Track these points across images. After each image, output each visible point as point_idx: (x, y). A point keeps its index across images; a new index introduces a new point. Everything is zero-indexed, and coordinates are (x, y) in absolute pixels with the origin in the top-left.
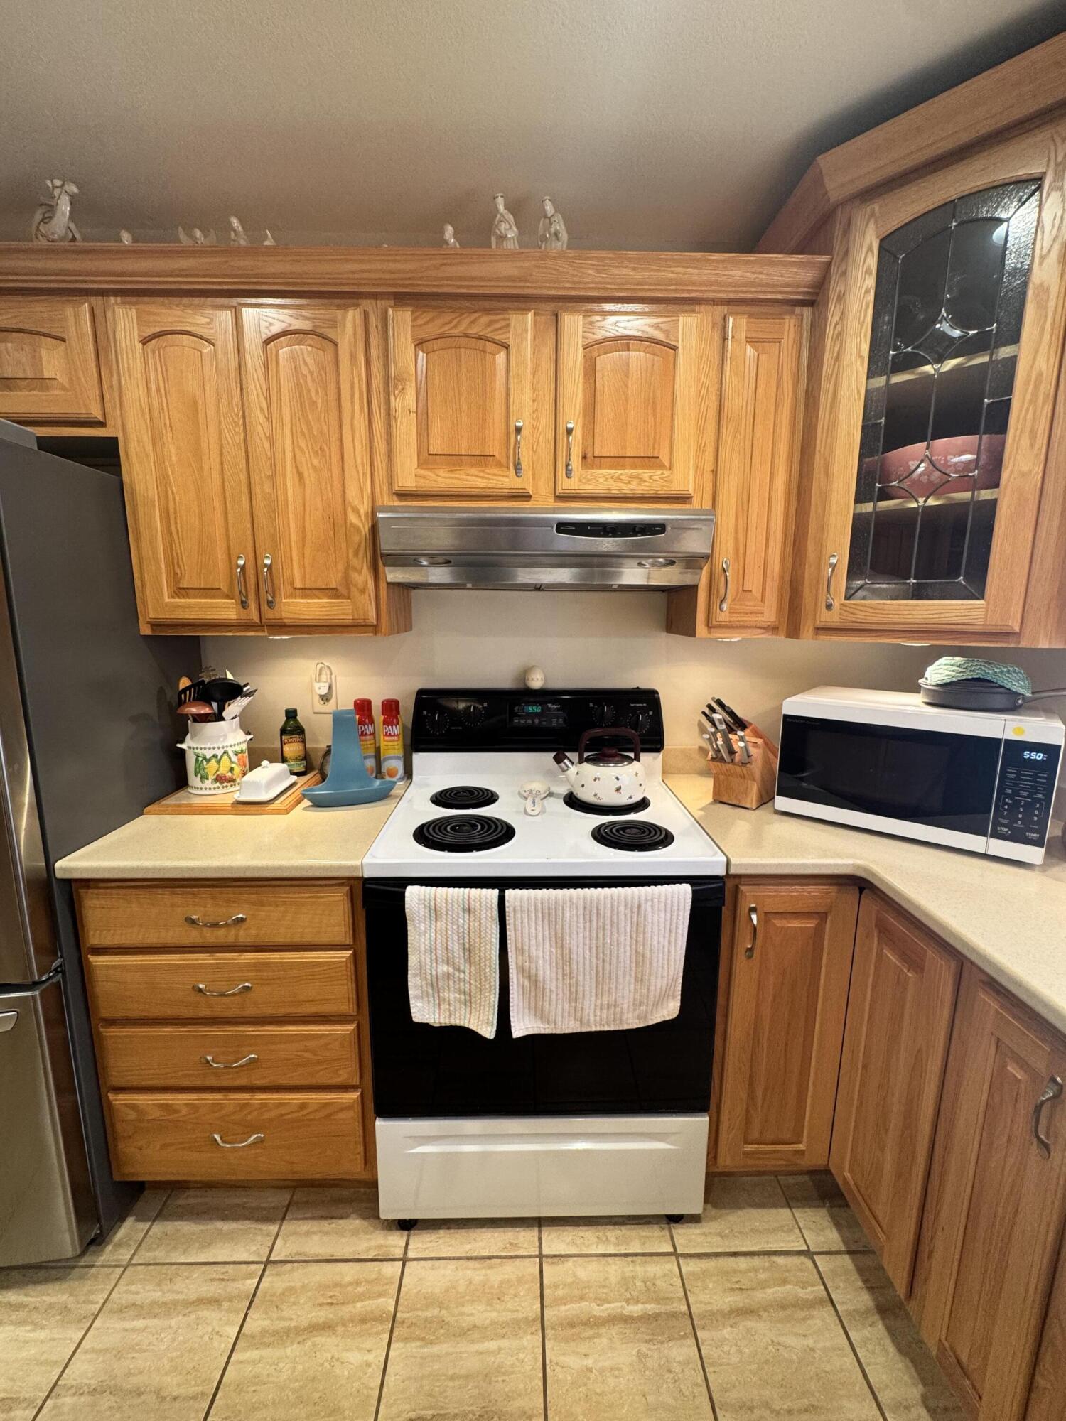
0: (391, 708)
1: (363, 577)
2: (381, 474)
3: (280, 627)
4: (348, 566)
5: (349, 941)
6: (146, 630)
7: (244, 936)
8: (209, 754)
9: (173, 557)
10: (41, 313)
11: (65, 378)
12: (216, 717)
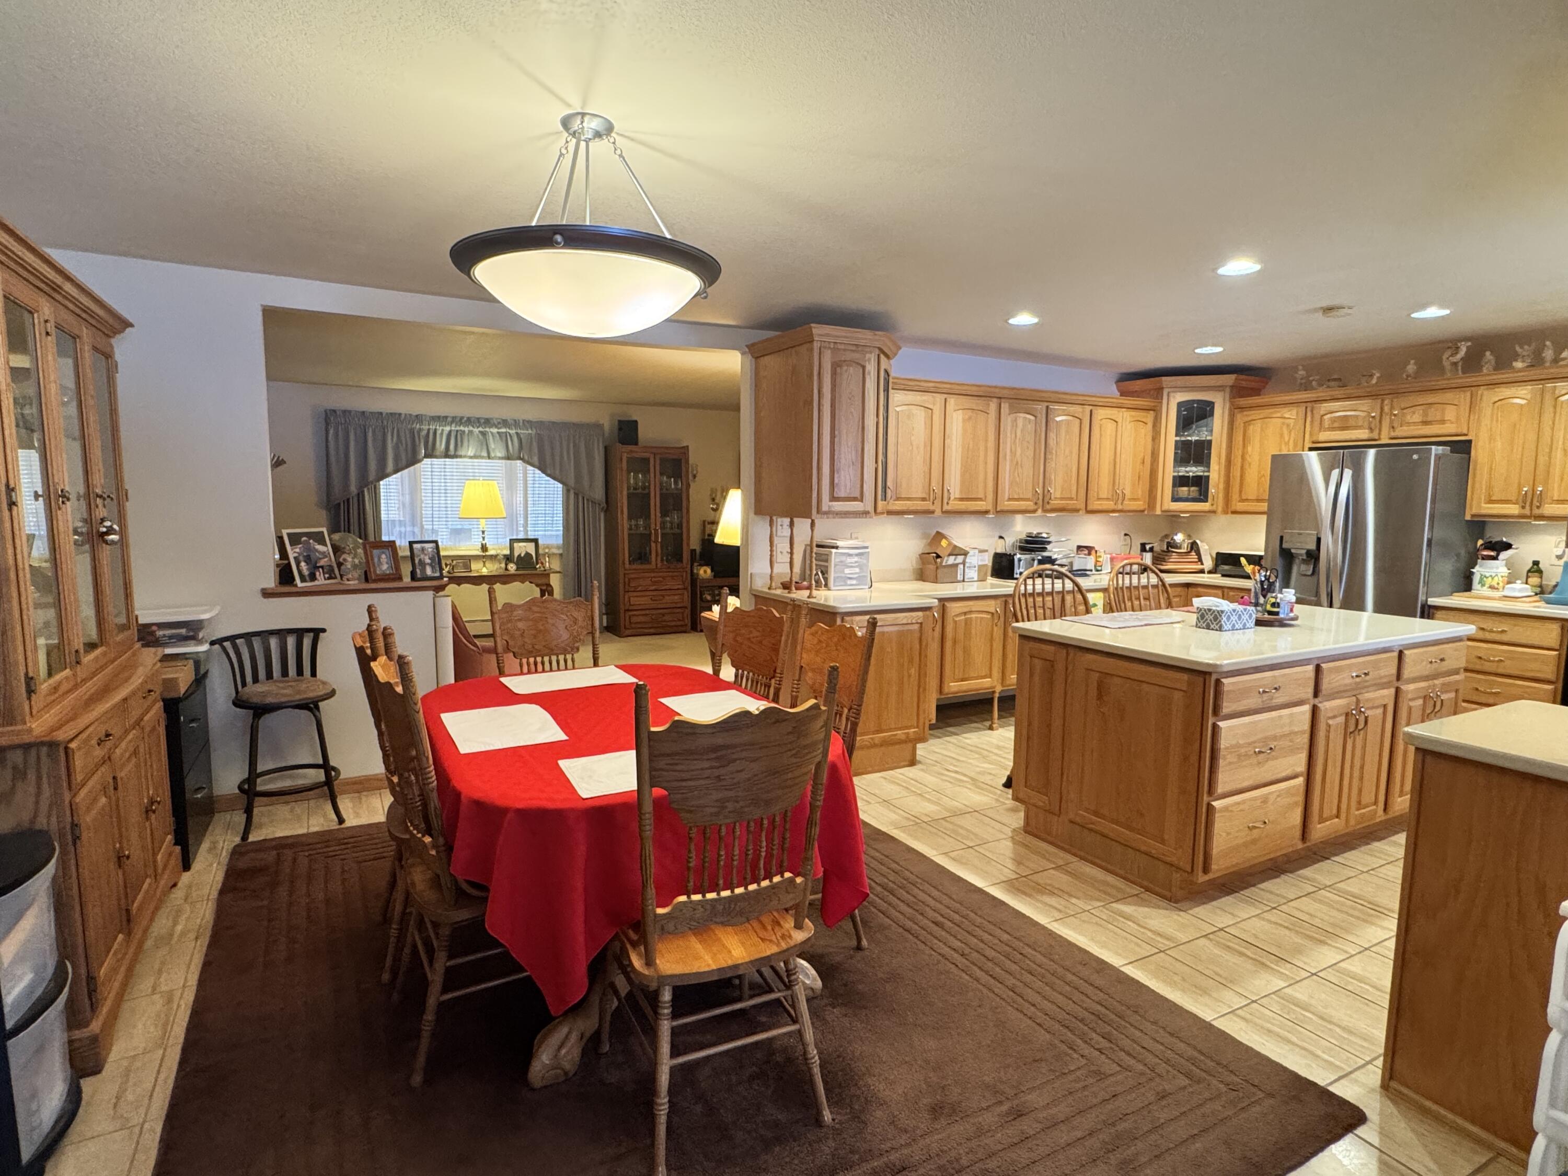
3: (1541, 518)
5: (1558, 647)
6: (1468, 517)
7: (1505, 638)
8: (1488, 575)
9: (1490, 488)
10: (1449, 396)
11: (1453, 419)
12: (1495, 558)
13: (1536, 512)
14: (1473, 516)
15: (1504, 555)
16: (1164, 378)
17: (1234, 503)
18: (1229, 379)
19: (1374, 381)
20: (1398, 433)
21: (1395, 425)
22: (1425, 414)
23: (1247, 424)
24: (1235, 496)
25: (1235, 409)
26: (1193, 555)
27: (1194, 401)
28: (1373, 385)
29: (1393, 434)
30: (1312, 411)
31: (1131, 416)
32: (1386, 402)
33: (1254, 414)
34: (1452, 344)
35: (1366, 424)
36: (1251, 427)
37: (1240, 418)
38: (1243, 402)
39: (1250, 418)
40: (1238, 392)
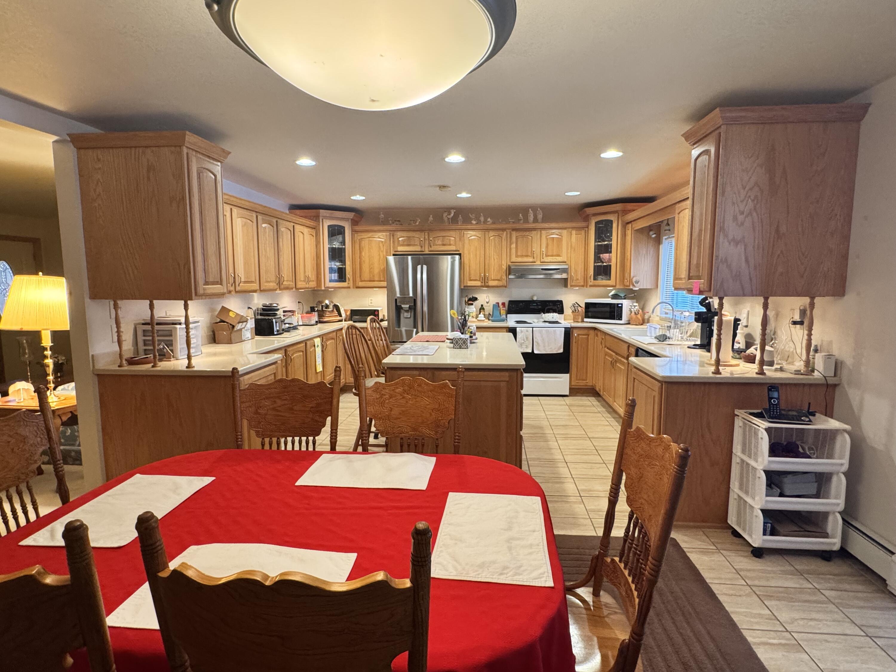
0: (503, 304)
1: (504, 277)
2: (508, 258)
3: (488, 287)
4: (502, 275)
8: (471, 312)
9: (470, 274)
10: (452, 233)
11: (454, 244)
12: (472, 304)
13: (487, 284)
14: (464, 287)
15: (475, 303)
16: (321, 211)
17: (357, 282)
18: (351, 215)
19: (417, 224)
20: (432, 249)
21: (432, 245)
22: (443, 241)
23: (361, 240)
24: (358, 279)
25: (354, 232)
26: (336, 313)
27: (335, 226)
28: (417, 225)
29: (430, 249)
30: (393, 236)
31: (309, 232)
32: (426, 234)
33: (365, 235)
34: (448, 210)
35: (418, 244)
36: (363, 242)
37: (358, 237)
38: (357, 228)
39: (362, 237)
40: (354, 223)
